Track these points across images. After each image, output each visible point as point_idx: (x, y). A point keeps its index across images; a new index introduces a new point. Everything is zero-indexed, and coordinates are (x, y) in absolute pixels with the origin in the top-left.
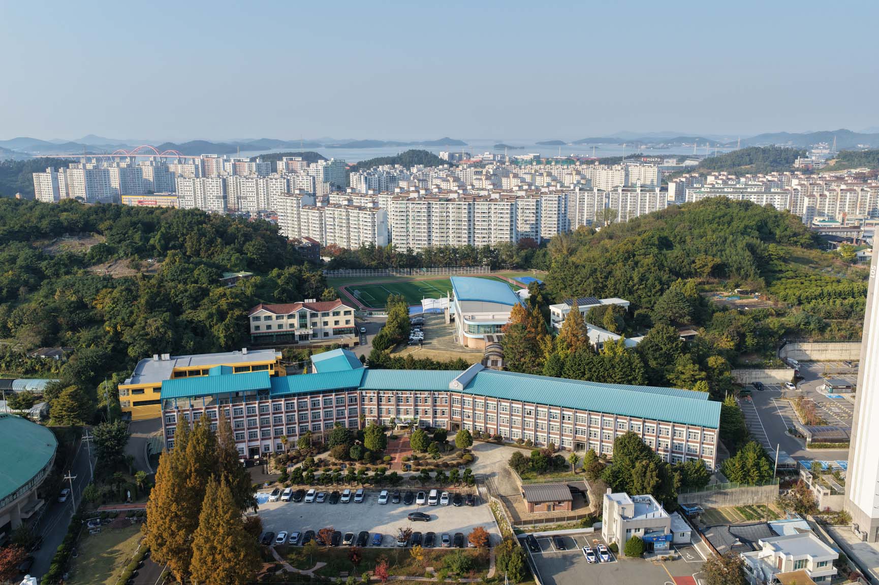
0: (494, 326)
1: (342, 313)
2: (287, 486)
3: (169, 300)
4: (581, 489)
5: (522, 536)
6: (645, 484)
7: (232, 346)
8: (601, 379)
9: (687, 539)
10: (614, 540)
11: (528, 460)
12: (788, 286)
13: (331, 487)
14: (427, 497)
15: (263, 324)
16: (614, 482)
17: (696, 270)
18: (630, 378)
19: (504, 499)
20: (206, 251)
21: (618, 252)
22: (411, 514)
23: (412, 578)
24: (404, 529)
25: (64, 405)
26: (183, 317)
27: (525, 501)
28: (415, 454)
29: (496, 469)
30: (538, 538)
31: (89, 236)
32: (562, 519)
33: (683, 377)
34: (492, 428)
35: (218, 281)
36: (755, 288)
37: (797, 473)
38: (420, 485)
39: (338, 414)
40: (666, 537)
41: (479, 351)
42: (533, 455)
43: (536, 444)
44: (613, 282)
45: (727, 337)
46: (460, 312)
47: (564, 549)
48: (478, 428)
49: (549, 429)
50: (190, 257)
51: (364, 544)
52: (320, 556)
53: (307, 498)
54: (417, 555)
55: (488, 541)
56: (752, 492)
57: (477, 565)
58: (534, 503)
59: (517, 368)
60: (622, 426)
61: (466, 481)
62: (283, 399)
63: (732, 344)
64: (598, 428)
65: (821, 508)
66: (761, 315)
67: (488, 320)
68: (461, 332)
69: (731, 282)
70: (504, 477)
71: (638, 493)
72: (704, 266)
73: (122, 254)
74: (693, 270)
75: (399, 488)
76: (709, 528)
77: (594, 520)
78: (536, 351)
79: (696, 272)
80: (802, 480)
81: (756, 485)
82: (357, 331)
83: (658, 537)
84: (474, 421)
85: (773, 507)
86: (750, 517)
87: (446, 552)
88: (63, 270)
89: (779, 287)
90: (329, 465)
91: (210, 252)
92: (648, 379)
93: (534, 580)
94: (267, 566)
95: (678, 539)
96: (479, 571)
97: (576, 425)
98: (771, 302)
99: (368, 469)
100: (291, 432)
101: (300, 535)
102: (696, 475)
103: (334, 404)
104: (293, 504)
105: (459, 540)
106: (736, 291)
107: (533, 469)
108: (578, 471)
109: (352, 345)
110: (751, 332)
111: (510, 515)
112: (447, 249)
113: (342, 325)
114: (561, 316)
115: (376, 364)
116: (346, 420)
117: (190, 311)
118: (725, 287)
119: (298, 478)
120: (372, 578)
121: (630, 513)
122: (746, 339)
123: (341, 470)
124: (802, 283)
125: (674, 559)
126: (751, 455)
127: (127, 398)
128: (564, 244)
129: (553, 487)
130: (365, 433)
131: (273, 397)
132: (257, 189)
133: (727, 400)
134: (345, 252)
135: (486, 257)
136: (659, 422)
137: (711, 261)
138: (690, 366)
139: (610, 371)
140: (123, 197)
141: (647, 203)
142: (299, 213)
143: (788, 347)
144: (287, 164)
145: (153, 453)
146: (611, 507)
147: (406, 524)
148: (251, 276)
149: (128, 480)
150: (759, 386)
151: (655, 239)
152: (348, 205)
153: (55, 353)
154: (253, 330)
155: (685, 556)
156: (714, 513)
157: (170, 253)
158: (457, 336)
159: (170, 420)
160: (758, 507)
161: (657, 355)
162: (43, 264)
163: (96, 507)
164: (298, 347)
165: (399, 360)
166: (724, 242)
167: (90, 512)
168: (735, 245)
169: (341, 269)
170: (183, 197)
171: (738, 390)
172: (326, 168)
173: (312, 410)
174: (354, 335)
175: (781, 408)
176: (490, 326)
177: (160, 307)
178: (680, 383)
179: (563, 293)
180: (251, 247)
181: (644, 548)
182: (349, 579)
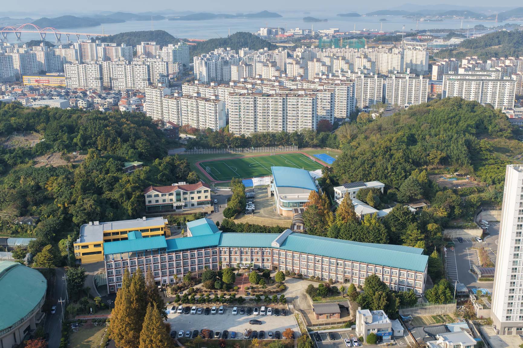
0: (298, 203)
1: (203, 191)
2: (180, 305)
3: (94, 185)
4: (346, 306)
5: (312, 332)
6: (380, 304)
7: (136, 215)
8: (361, 240)
9: (401, 334)
10: (361, 335)
11: (317, 289)
12: (489, 171)
13: (204, 305)
14: (259, 310)
15: (153, 199)
16: (363, 303)
17: (430, 160)
18: (378, 239)
19: (302, 312)
20: (111, 147)
21: (380, 147)
22: (251, 321)
24: (248, 330)
26: (104, 196)
27: (314, 313)
28: (252, 285)
29: (298, 294)
30: (320, 333)
31: (30, 134)
32: (334, 323)
33: (411, 238)
34: (296, 269)
35: (121, 170)
36: (467, 172)
37: (468, 296)
38: (255, 304)
39: (206, 261)
40: (389, 333)
41: (289, 218)
42: (320, 287)
43: (322, 279)
44: (375, 170)
45: (443, 209)
46: (278, 193)
47: (335, 340)
48: (288, 269)
49: (329, 270)
50: (100, 151)
51: (226, 338)
52: (203, 344)
53: (192, 312)
54: (255, 343)
55: (293, 336)
56: (441, 308)
58: (319, 315)
59: (312, 231)
60: (371, 269)
61: (282, 301)
62: (174, 253)
63: (446, 213)
64: (357, 270)
65: (478, 316)
66: (468, 192)
67: (295, 199)
68: (278, 206)
69: (452, 168)
70: (303, 299)
71: (376, 309)
72: (435, 158)
73: (56, 149)
74: (428, 161)
75: (243, 305)
76: (414, 328)
77: (351, 324)
78: (324, 223)
79: (430, 162)
80: (470, 301)
81: (444, 304)
82: (212, 203)
83: (385, 333)
84: (286, 265)
85: (452, 316)
86: (438, 321)
87: (271, 342)
88: (19, 161)
89: (483, 171)
90: (202, 292)
91: (113, 147)
92: (389, 239)
95: (396, 334)
97: (345, 268)
98: (476, 182)
99: (225, 294)
100: (179, 272)
101: (191, 332)
102: (409, 299)
103: (204, 255)
104: (184, 315)
105: (277, 335)
106: (455, 174)
107: (319, 294)
108: (345, 295)
109: (209, 212)
110: (459, 205)
111: (306, 321)
113: (203, 199)
114: (341, 195)
115: (226, 228)
116: (211, 265)
117: (107, 192)
118: (448, 171)
119: (185, 300)
121: (370, 320)
122: (455, 210)
123: (210, 295)
124: (498, 168)
125: (393, 345)
126: (442, 287)
127: (79, 252)
128: (348, 133)
129: (330, 305)
130: (223, 273)
131: (168, 252)
132: (125, 72)
133: (433, 254)
134: (195, 131)
135: (295, 139)
136: (392, 268)
137: (440, 155)
138: (415, 231)
139: (367, 235)
140: (24, 77)
141: (414, 87)
142: (161, 101)
143: (483, 213)
144: (145, 48)
145: (99, 285)
146: (360, 317)
147: (249, 327)
148: (143, 165)
149: (90, 302)
150: (460, 240)
151: (405, 137)
152: (197, 97)
153: (29, 221)
154: (147, 204)
155: (399, 343)
156: (419, 319)
157: (90, 150)
158: (275, 207)
159: (109, 267)
160: (444, 316)
161: (396, 223)
162: (6, 157)
163: (74, 317)
164: (176, 215)
165: (241, 225)
166: (450, 139)
167: (71, 319)
168: (457, 142)
169: (195, 148)
170: (70, 78)
171: (446, 243)
172: (174, 52)
173: (191, 259)
174: (210, 205)
175: (470, 254)
176: (296, 203)
177: (90, 190)
178: (409, 241)
179: (344, 177)
180: (140, 144)
181: (377, 339)
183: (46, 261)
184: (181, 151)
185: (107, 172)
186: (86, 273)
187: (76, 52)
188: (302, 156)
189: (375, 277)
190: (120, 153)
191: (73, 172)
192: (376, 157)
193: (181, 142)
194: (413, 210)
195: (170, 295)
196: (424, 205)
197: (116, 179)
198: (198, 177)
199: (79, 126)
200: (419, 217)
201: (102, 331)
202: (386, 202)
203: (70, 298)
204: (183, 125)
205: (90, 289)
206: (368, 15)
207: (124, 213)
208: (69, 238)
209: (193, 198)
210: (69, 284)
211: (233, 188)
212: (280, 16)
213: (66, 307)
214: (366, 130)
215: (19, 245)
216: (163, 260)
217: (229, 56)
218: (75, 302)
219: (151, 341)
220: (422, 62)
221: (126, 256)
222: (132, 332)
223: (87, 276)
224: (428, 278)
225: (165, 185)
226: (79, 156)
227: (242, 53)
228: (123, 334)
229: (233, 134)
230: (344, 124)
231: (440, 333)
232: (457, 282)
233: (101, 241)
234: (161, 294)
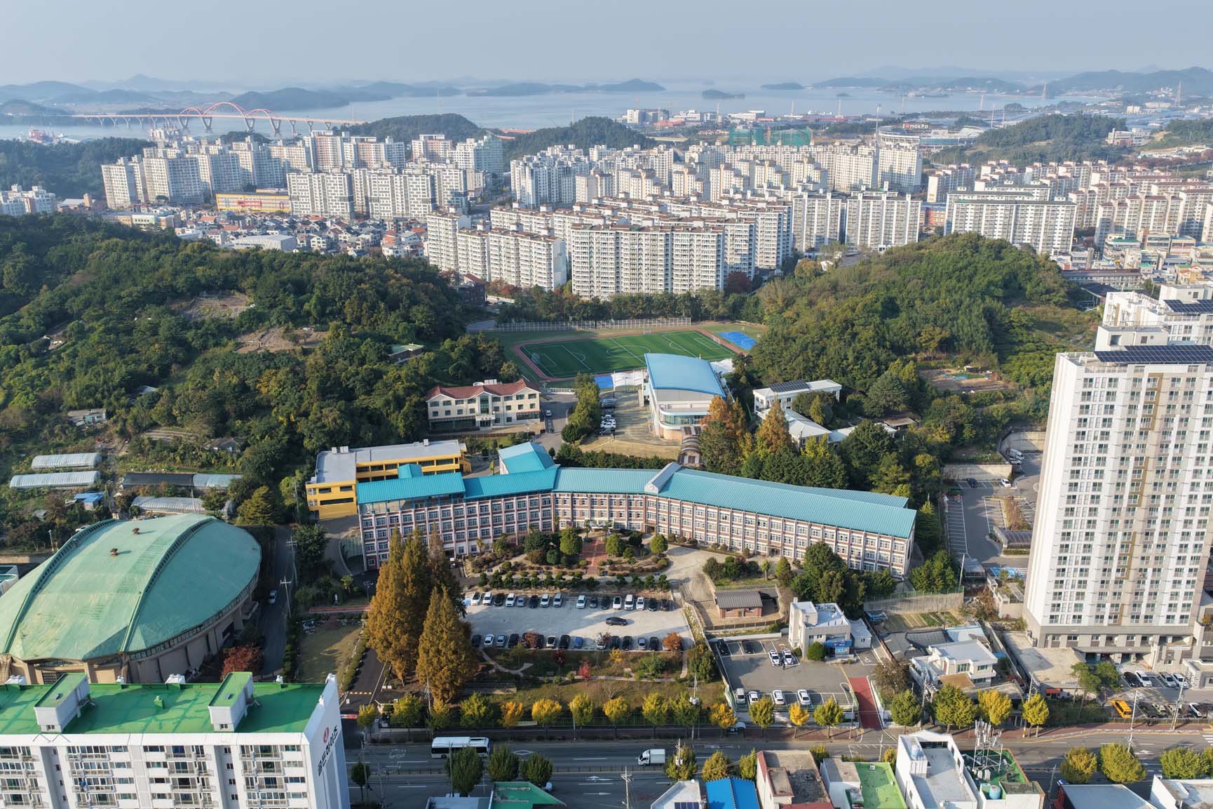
0: (691, 416)
1: (526, 396)
2: (487, 590)
3: (340, 384)
4: (772, 596)
5: (713, 640)
6: (831, 593)
7: (412, 437)
8: (800, 482)
9: (867, 644)
10: (798, 645)
11: (723, 565)
12: (1024, 363)
13: (529, 591)
14: (623, 601)
15: (441, 409)
16: (803, 590)
17: (921, 343)
18: (830, 480)
19: (697, 604)
20: (369, 318)
21: (835, 321)
22: (608, 619)
23: (612, 678)
24: (604, 634)
25: (258, 506)
26: (357, 403)
27: (718, 607)
28: (610, 558)
29: (690, 574)
30: (728, 642)
31: (229, 295)
32: (752, 625)
33: (886, 478)
34: (687, 531)
35: (386, 358)
36: (987, 365)
37: (984, 581)
38: (616, 590)
39: (532, 516)
40: (846, 643)
41: (675, 443)
42: (728, 560)
43: (731, 549)
44: (825, 361)
45: (943, 429)
47: (752, 653)
48: (674, 532)
49: (744, 534)
50: (350, 324)
51: (566, 648)
52: (527, 658)
53: (508, 602)
54: (615, 657)
55: (681, 645)
56: (937, 600)
57: (670, 667)
58: (726, 610)
59: (714, 466)
60: (816, 533)
61: (661, 586)
62: (477, 502)
63: (947, 436)
64: (792, 534)
65: (1000, 615)
66: (988, 399)
67: (683, 410)
68: (656, 422)
69: (960, 357)
70: (698, 582)
71: (825, 602)
72: (930, 340)
73: (275, 322)
74: (918, 345)
75: (596, 592)
76: (889, 634)
77: (781, 626)
78: (736, 451)
79: (921, 347)
80: (988, 588)
81: (941, 593)
82: (542, 416)
83: (840, 643)
84: (669, 524)
85: (955, 614)
86: (932, 623)
87: (643, 655)
88: (211, 342)
89: (1014, 363)
90: (525, 569)
92: (849, 481)
93: (722, 680)
94: (481, 667)
95: (859, 644)
96: (673, 672)
97: (771, 530)
98: (1001, 382)
99: (564, 574)
100: (485, 534)
101: (506, 638)
102: (882, 584)
103: (528, 506)
104: (494, 608)
105: (654, 644)
106: (965, 367)
107: (726, 575)
108: (770, 577)
109: (538, 433)
110: (970, 423)
111: (702, 620)
113: (526, 409)
114: (765, 403)
115: (567, 460)
116: (540, 522)
117: (363, 397)
118: (954, 362)
119: (497, 583)
120: (576, 677)
121: (813, 621)
122: (964, 431)
123: (538, 574)
124: (1042, 359)
125: (852, 662)
126: (938, 564)
127: (314, 498)
128: (780, 294)
129: (744, 593)
130: (561, 537)
131: (467, 501)
132: (392, 188)
133: (924, 506)
134: (514, 291)
135: (686, 306)
136: (852, 530)
137: (940, 334)
138: (894, 467)
139: (810, 473)
140: (218, 196)
141: (895, 215)
142: (455, 239)
143: (1013, 437)
144: (426, 145)
145: (350, 555)
146: (797, 615)
147: (604, 629)
148: (423, 350)
149: (335, 584)
150: (973, 483)
151: (879, 304)
152: (517, 232)
153: (229, 445)
154: (431, 417)
155: (863, 660)
156: (898, 620)
157: (332, 324)
158: (652, 425)
159: (367, 524)
160: (943, 613)
161: (861, 454)
162: (190, 335)
163: (307, 609)
164: (480, 436)
165: (592, 455)
166: (958, 307)
167: (302, 614)
168: (971, 311)
169: (513, 321)
170: (298, 198)
171: (947, 489)
172: (477, 152)
173: (506, 512)
174: (539, 419)
175: (989, 508)
176: (687, 417)
177: (332, 392)
178: (882, 485)
179: (770, 371)
180: (419, 314)
181: (825, 652)
182: (555, 679)
183: (259, 515)
184: (489, 326)
185: (362, 362)
186: (327, 536)
187: (308, 152)
188: (698, 334)
189: (823, 546)
190: (384, 328)
191: (303, 362)
192: (828, 337)
193: (488, 309)
194: (890, 430)
195: (471, 574)
196: (909, 421)
197: (378, 375)
198: (519, 371)
199: (313, 281)
200: (901, 443)
201: (355, 634)
202: (844, 417)
203: (300, 578)
204: (493, 280)
205: (333, 562)
206: (816, 86)
207: (392, 433)
208: (298, 476)
209: (509, 408)
210: (298, 553)
211: (579, 390)
212: (662, 89)
213: (293, 593)
214: (810, 290)
215: (213, 486)
216: (458, 514)
217: (573, 159)
218: (309, 584)
219: (438, 651)
220: (910, 170)
221: (395, 507)
222: (405, 637)
223: (328, 540)
224: (914, 548)
225: (462, 385)
226: (315, 334)
227: (594, 153)
228: (390, 639)
229: (578, 296)
230: (772, 279)
231: (934, 643)
232: (966, 556)
233: (352, 480)
234: (455, 573)
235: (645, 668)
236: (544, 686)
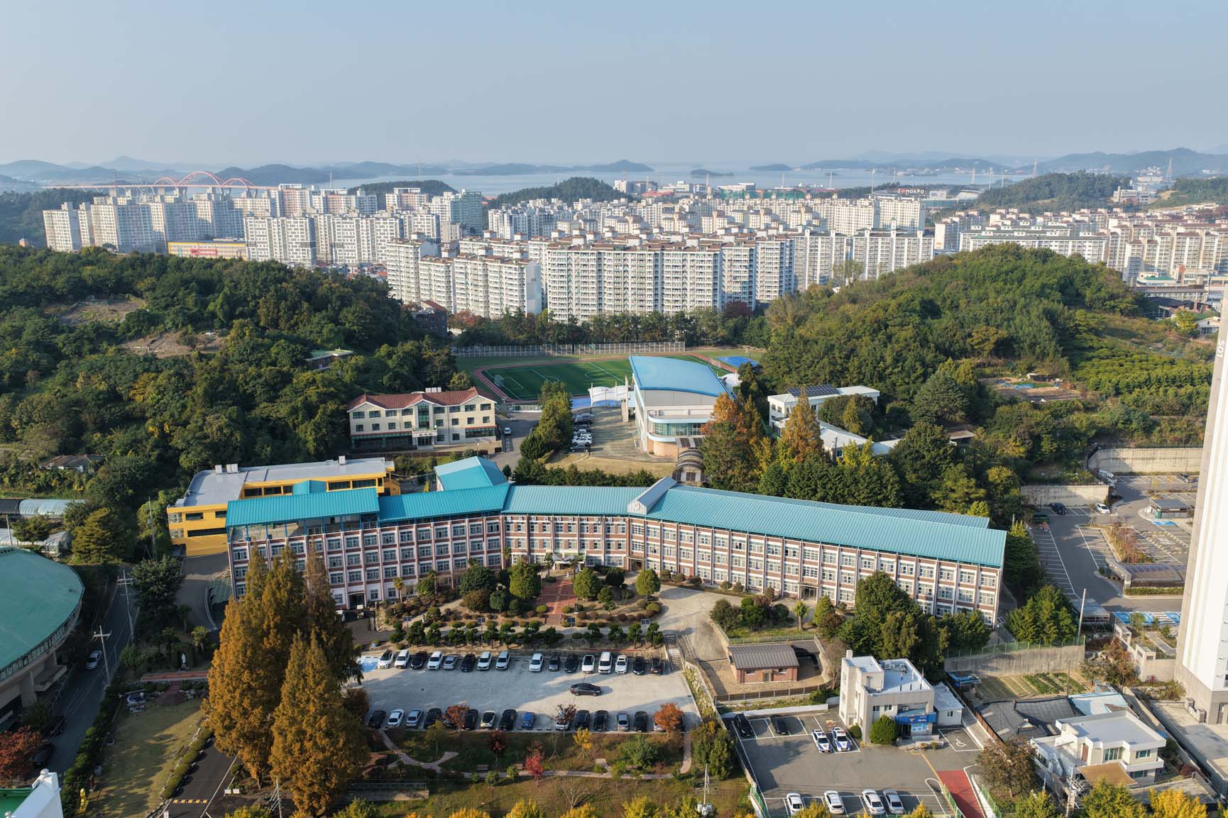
0: (690, 425)
1: (478, 407)
2: (403, 647)
3: (236, 389)
4: (811, 651)
5: (728, 715)
6: (900, 644)
7: (324, 453)
8: (839, 499)
9: (956, 719)
10: (855, 722)
11: (737, 611)
12: (1101, 369)
13: (463, 649)
14: (596, 662)
15: (367, 422)
16: (857, 641)
17: (972, 346)
18: (879, 497)
19: (703, 665)
20: (288, 321)
21: (864, 321)
22: (576, 686)
23: (576, 774)
24: (566, 706)
25: (92, 535)
26: (256, 412)
27: (733, 667)
28: (580, 603)
29: (693, 624)
30: (750, 718)
31: (124, 300)
32: (784, 693)
33: (953, 496)
34: (687, 567)
35: (304, 363)
36: (1055, 372)
37: (1110, 629)
38: (587, 646)
39: (473, 547)
40: (928, 717)
41: (669, 460)
42: (744, 605)
43: (748, 589)
44: (856, 363)
45: (1015, 441)
46: (643, 405)
47: (787, 734)
48: (668, 567)
49: (766, 567)
50: (264, 329)
51: (510, 727)
52: (449, 744)
53: (430, 664)
54: (583, 742)
55: (681, 723)
56: (1048, 655)
57: (665, 755)
58: (745, 671)
59: (722, 483)
60: (868, 564)
61: (651, 640)
62: (396, 527)
63: (1022, 450)
64: (834, 567)
65: (1143, 677)
66: (1064, 409)
67: (682, 417)
68: (644, 434)
69: (1022, 363)
70: (703, 634)
71: (890, 657)
72: (983, 341)
73: (170, 325)
74: (969, 348)
75: (558, 649)
76: (986, 704)
77: (828, 694)
78: (749, 460)
79: (974, 350)
80: (1118, 639)
81: (1054, 645)
82: (499, 432)
83: (917, 718)
84: (662, 558)
85: (1076, 676)
86: (1044, 690)
87: (623, 738)
88: (87, 347)
89: (1089, 371)
90: (460, 618)
91: (292, 322)
92: (905, 498)
93: (745, 776)
94: (375, 757)
95: (945, 720)
96: (669, 764)
97: (804, 562)
98: (1077, 392)
99: (515, 624)
100: (407, 573)
101: (421, 714)
102: (969, 632)
103: (467, 534)
104: (411, 672)
105: (641, 721)
106: (1028, 375)
107: (744, 623)
108: (806, 626)
109: (491, 451)
110: (1049, 433)
111: (712, 687)
112: (624, 318)
113: (478, 423)
114: (783, 411)
115: (523, 479)
116: (485, 556)
117: (265, 404)
118: (1013, 370)
119: (417, 636)
120: (521, 773)
121: (878, 684)
122: (1042, 443)
123: (477, 625)
124: (1121, 365)
125: (938, 747)
126: (1046, 605)
128: (789, 310)
129: (772, 648)
130: (511, 574)
131: (384, 525)
132: (358, 232)
133: (1015, 528)
134: (481, 321)
135: (679, 328)
136: (918, 558)
137: (994, 334)
138: (963, 482)
139: (853, 488)
141: (905, 253)
142: (417, 267)
143: (1101, 454)
144: (400, 198)
146: (852, 676)
147: (568, 699)
148: (351, 356)
149: (185, 638)
150: (1059, 509)
151: (916, 304)
153: (79, 464)
154: (353, 431)
155: (953, 743)
156: (995, 684)
157: (238, 324)
158: (638, 439)
159: (239, 557)
160: (1056, 675)
161: (917, 465)
162: (59, 339)
163: (139, 676)
164: (417, 456)
165: (558, 473)
166: (1012, 307)
167: (130, 682)
168: (1028, 311)
172: (454, 204)
173: (436, 541)
174: (494, 437)
175: (1089, 539)
176: (684, 426)
177: (225, 399)
178: (949, 503)
179: (787, 379)
180: (350, 316)
181: (897, 732)
182: (488, 776)
189: (880, 578)
190: (305, 331)
192: (858, 338)
195: (384, 627)
196: (971, 434)
197: (287, 378)
202: (886, 430)
205: (190, 609)
207: (298, 449)
208: (161, 498)
209: (455, 422)
212: (650, 170)
215: (45, 513)
216: (368, 544)
218: (149, 639)
223: (189, 582)
225: (399, 393)
226: (218, 338)
227: (578, 205)
231: (1061, 716)
234: (362, 626)
235: (627, 758)
236: (473, 787)
